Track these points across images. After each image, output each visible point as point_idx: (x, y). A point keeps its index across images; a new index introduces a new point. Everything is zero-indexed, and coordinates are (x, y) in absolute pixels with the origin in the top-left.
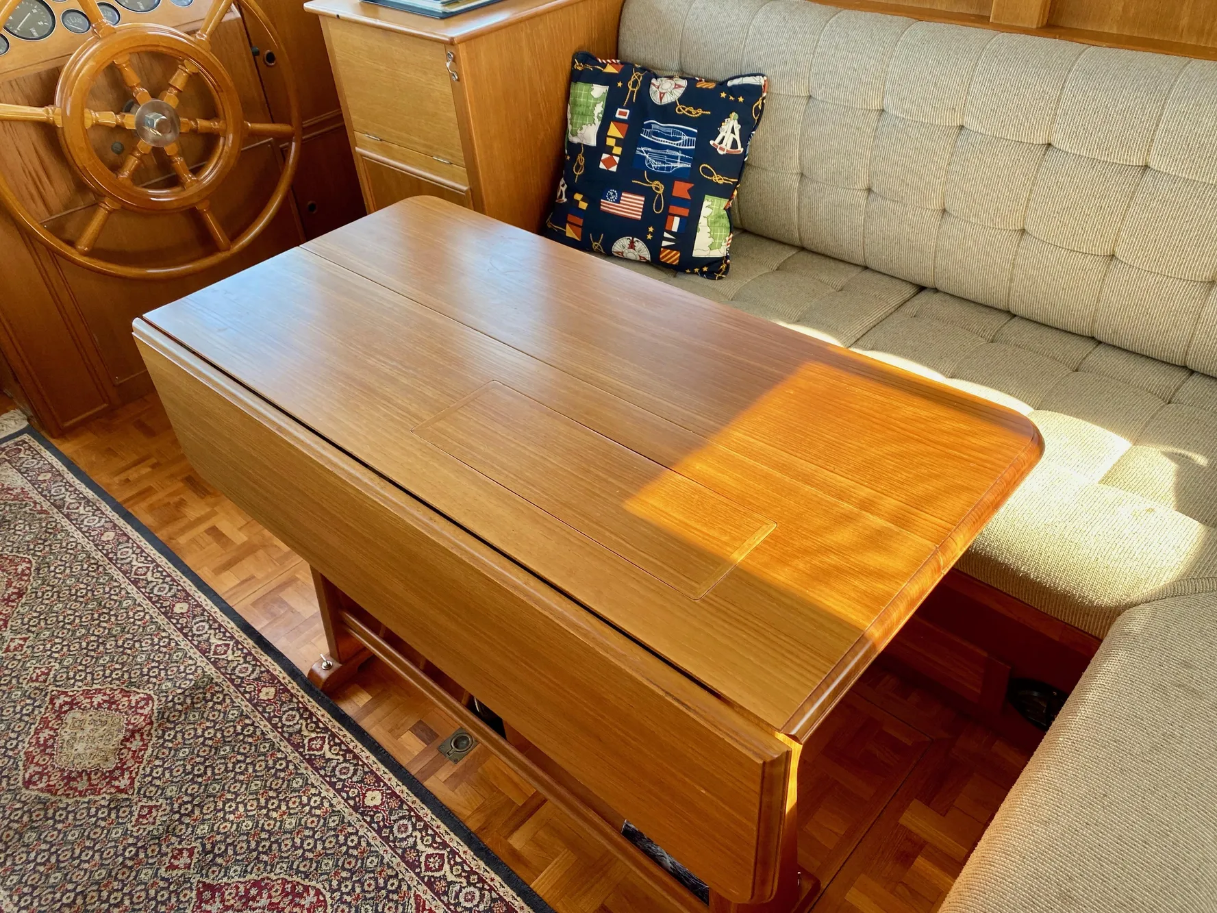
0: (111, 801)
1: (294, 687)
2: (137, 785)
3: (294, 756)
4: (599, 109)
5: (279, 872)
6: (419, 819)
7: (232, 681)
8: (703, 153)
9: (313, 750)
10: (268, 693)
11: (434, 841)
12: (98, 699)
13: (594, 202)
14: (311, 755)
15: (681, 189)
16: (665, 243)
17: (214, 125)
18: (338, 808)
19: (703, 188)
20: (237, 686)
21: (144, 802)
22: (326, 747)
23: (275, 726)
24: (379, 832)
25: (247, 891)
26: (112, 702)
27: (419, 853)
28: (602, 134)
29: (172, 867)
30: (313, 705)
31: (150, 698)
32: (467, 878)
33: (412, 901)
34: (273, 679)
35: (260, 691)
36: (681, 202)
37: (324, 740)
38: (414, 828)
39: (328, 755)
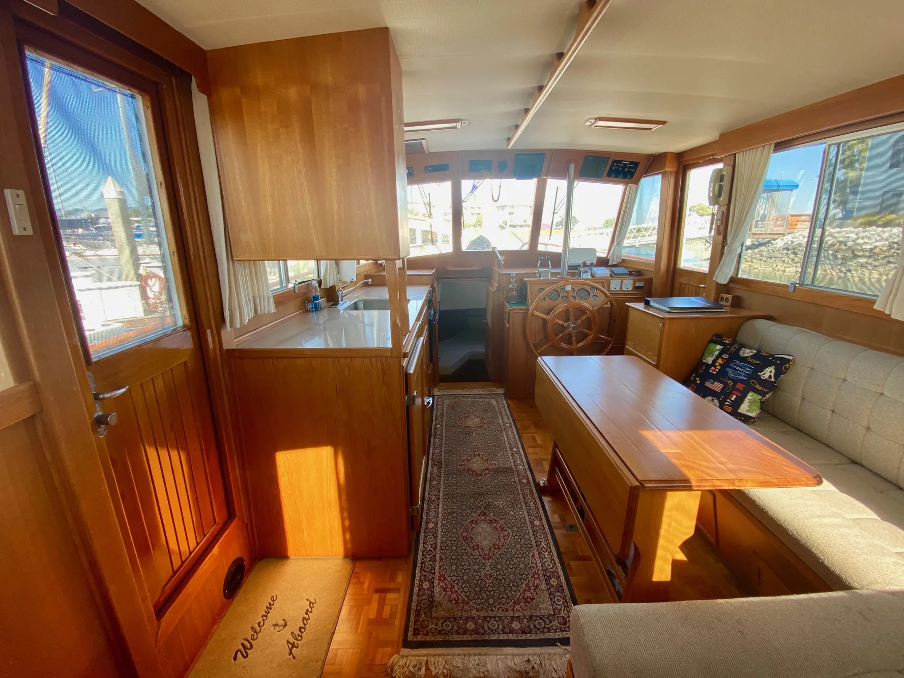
0: (474, 480)
1: (532, 483)
2: (482, 480)
3: (522, 500)
4: (717, 353)
5: (502, 522)
6: (547, 536)
8: (755, 376)
9: (528, 501)
10: (524, 481)
11: (547, 545)
12: (484, 458)
13: (703, 382)
15: (740, 386)
16: (727, 403)
17: (588, 332)
18: (526, 518)
19: (749, 388)
20: (518, 475)
21: (481, 485)
22: (532, 503)
23: (521, 489)
24: (533, 531)
25: (492, 520)
26: (487, 460)
27: (541, 544)
28: (714, 361)
29: (479, 502)
30: (534, 490)
31: (496, 464)
32: (551, 560)
33: (532, 554)
34: (528, 479)
35: (523, 479)
36: (738, 390)
37: (532, 501)
38: (544, 538)
39: (531, 505)
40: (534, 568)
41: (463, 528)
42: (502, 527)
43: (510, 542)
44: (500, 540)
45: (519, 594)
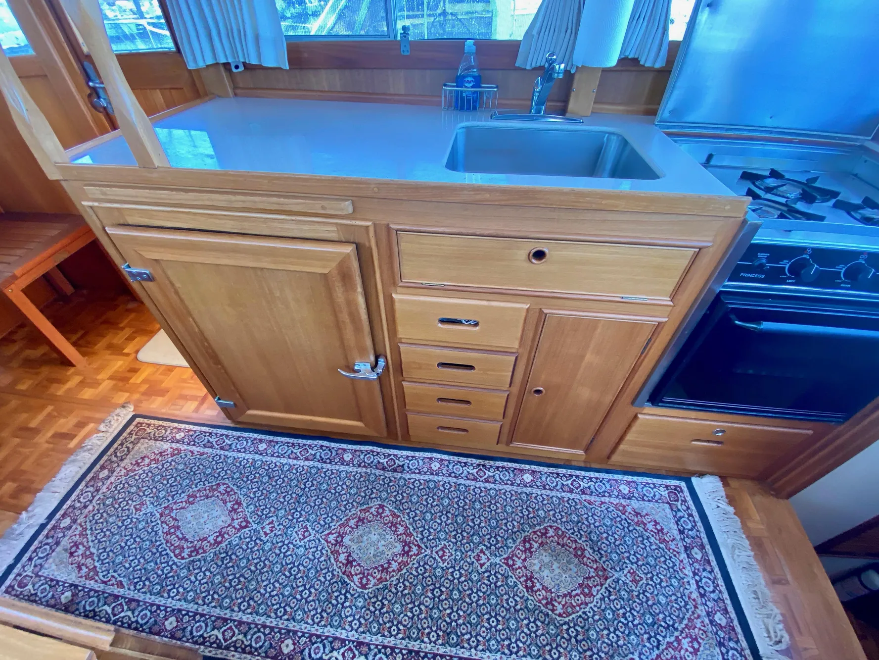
0: (330, 527)
2: (323, 542)
3: (238, 616)
7: (318, 636)
9: (228, 629)
10: (287, 646)
11: (122, 621)
12: (395, 565)
14: (227, 624)
18: (192, 605)
20: (311, 635)
21: (312, 537)
22: (220, 637)
23: (265, 626)
24: (158, 606)
26: (384, 570)
27: (129, 609)
31: (364, 587)
32: (94, 613)
35: (294, 644)
37: (226, 640)
38: (137, 622)
39: (216, 632)
40: (104, 576)
41: (235, 488)
42: (201, 551)
43: (167, 554)
44: (179, 539)
45: (90, 539)
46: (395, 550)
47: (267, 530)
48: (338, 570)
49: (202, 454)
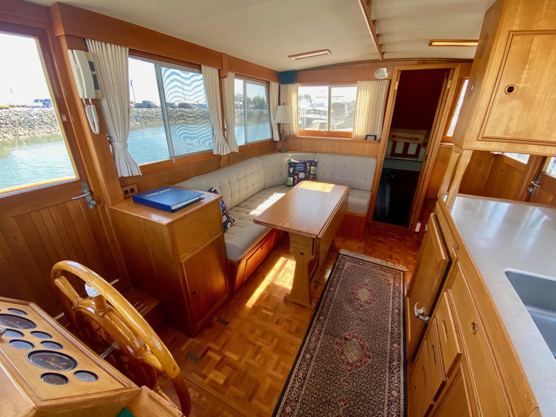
0: (360, 334)
2: (354, 331)
14: (330, 302)
18: (337, 293)
21: (356, 327)
24: (337, 286)
26: (342, 353)
35: (322, 320)
39: (328, 300)
41: (376, 302)
42: (352, 294)
43: (352, 286)
44: (357, 289)
45: (356, 269)
46: (350, 359)
47: (359, 313)
48: (343, 335)
49: (390, 292)
